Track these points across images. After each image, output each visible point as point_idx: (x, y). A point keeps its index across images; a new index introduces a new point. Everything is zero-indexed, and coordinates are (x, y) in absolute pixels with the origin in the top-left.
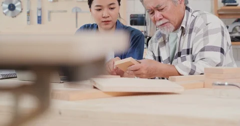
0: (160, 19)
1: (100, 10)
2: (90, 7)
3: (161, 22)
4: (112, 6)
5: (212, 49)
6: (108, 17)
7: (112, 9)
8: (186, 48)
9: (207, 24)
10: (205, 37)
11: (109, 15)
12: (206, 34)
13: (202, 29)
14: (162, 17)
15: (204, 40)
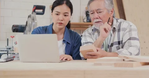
0: (97, 18)
1: (57, 14)
2: (52, 12)
3: (97, 20)
4: (66, 14)
5: (135, 39)
6: (62, 20)
7: (65, 15)
8: (117, 41)
9: (131, 26)
10: (130, 33)
11: (63, 20)
12: (130, 31)
13: (128, 29)
14: (98, 17)
15: (129, 34)
